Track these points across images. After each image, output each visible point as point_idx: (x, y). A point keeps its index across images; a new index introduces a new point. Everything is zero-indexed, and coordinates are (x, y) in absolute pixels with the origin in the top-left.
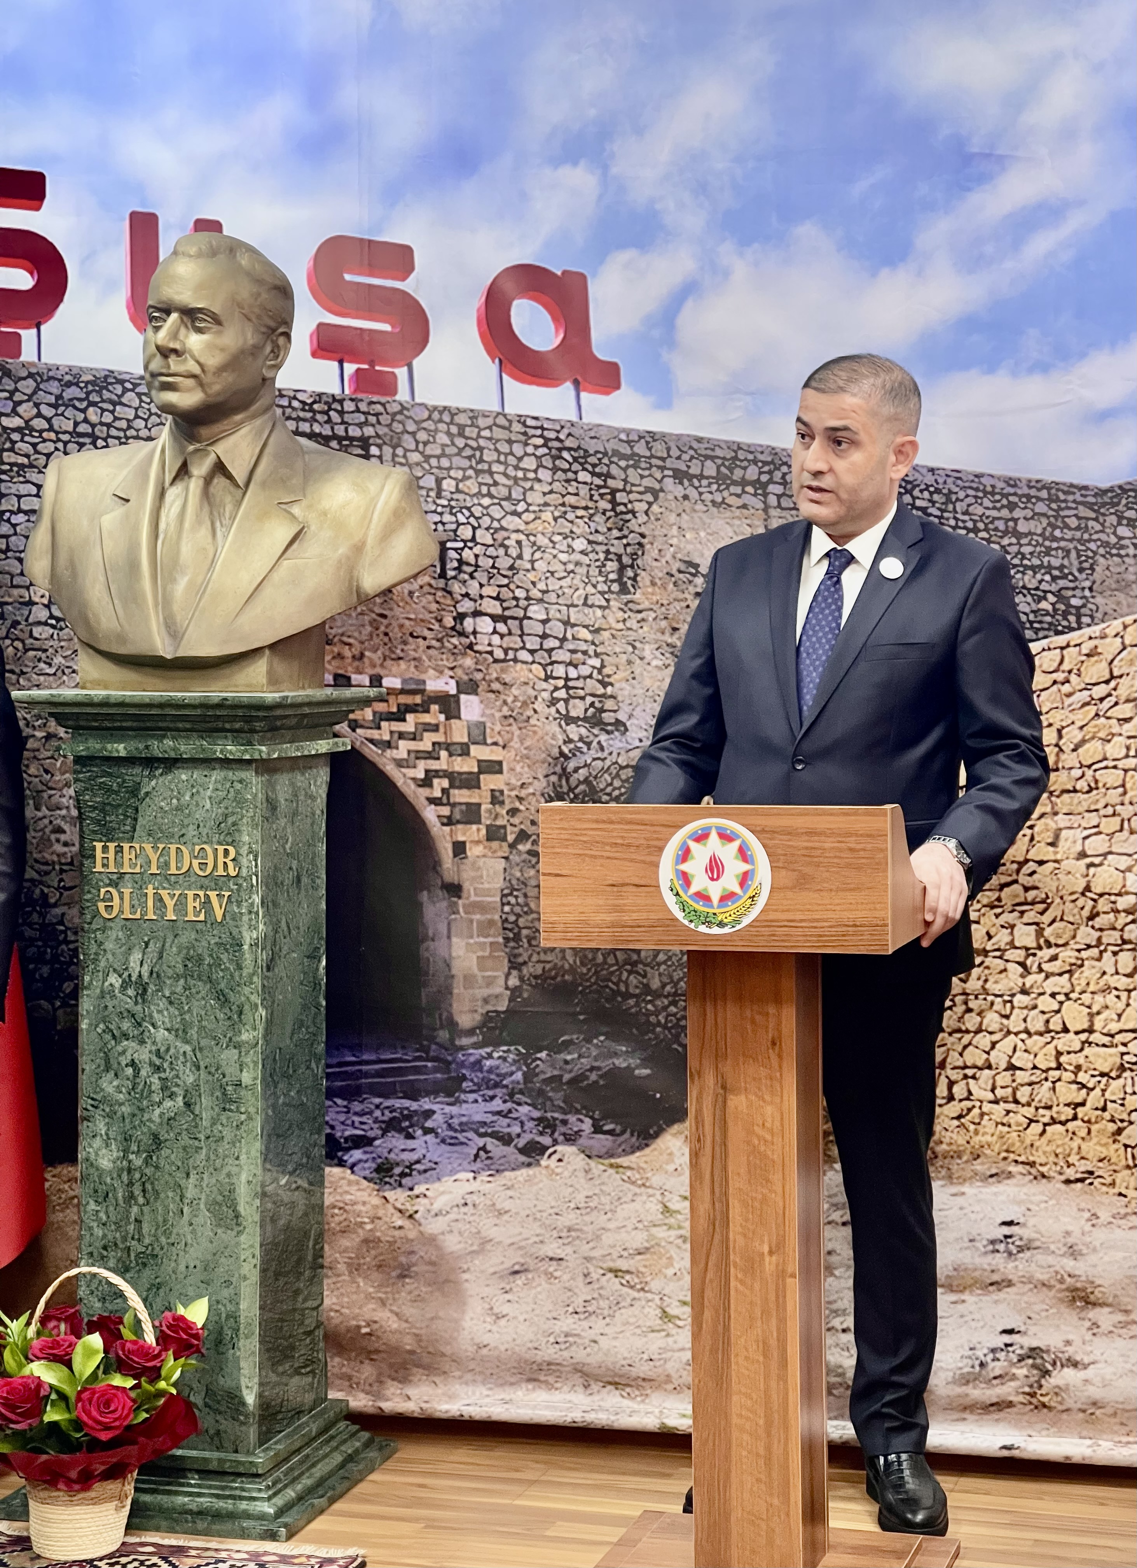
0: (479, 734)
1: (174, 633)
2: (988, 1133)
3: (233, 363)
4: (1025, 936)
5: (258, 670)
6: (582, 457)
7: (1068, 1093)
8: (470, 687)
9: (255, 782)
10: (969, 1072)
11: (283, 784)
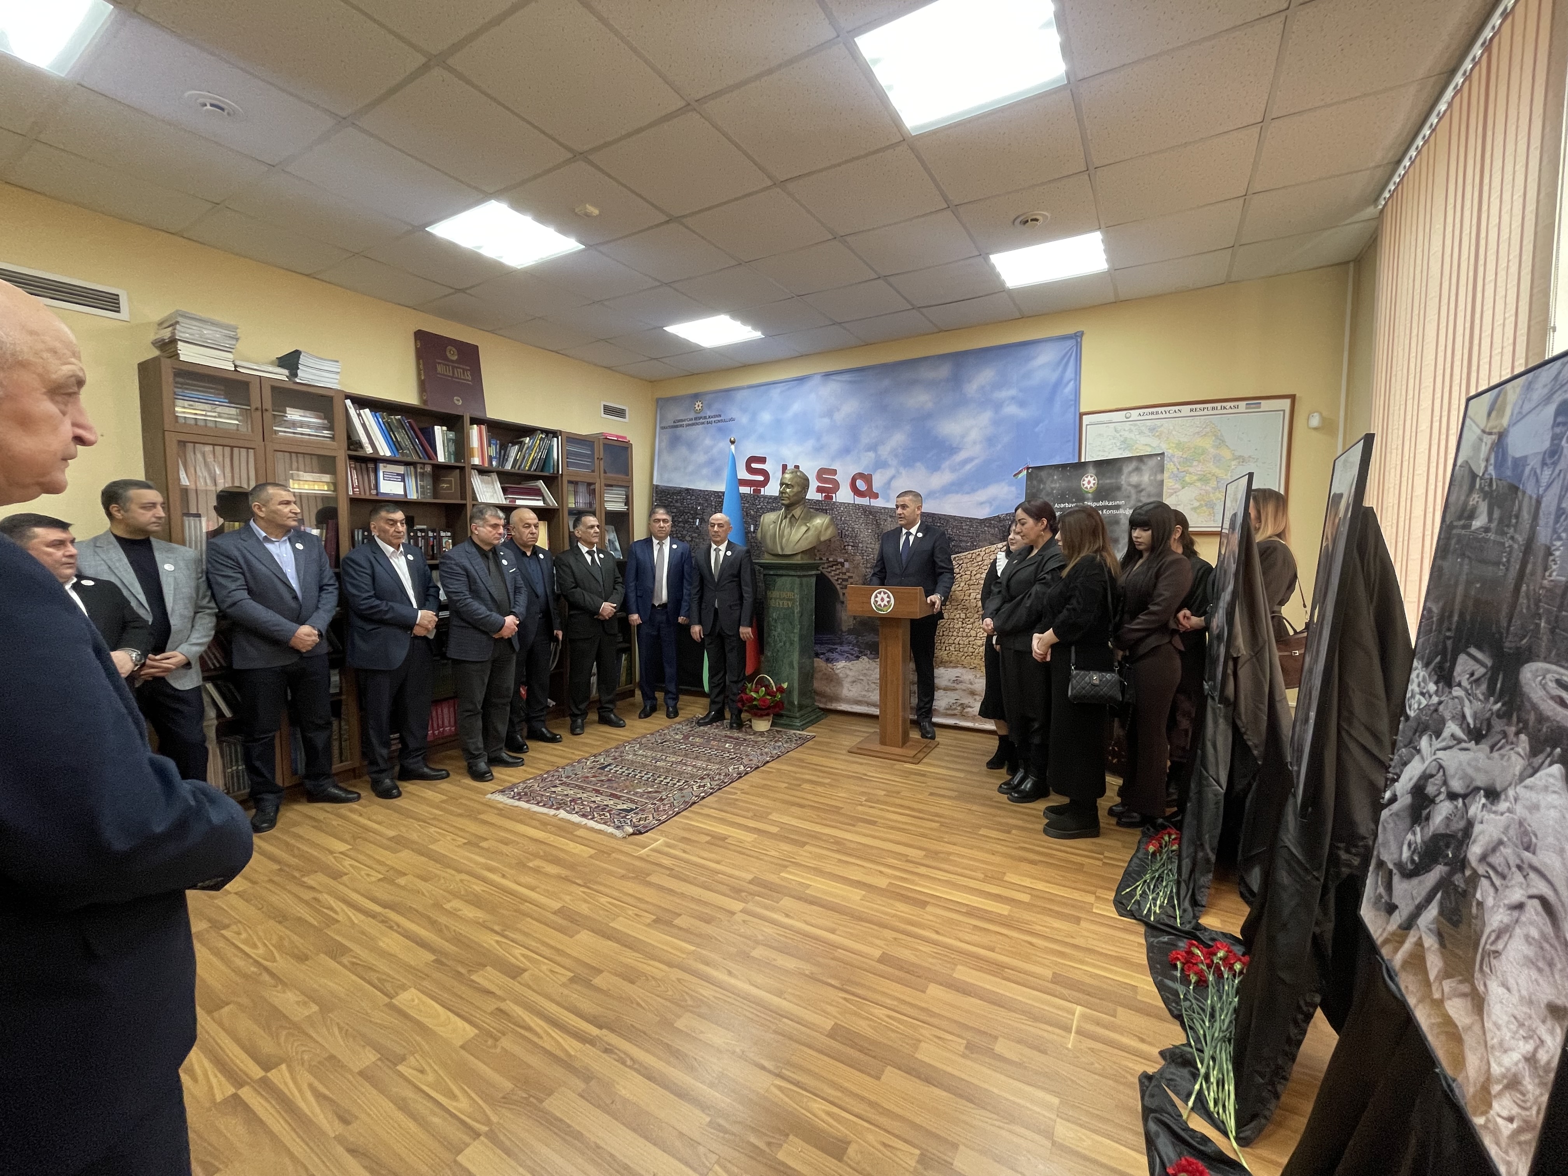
0: (848, 571)
1: (782, 549)
2: (953, 658)
3: (796, 494)
4: (963, 616)
5: (799, 557)
6: (871, 513)
7: (971, 650)
8: (846, 560)
9: (797, 580)
10: (950, 645)
11: (804, 580)
